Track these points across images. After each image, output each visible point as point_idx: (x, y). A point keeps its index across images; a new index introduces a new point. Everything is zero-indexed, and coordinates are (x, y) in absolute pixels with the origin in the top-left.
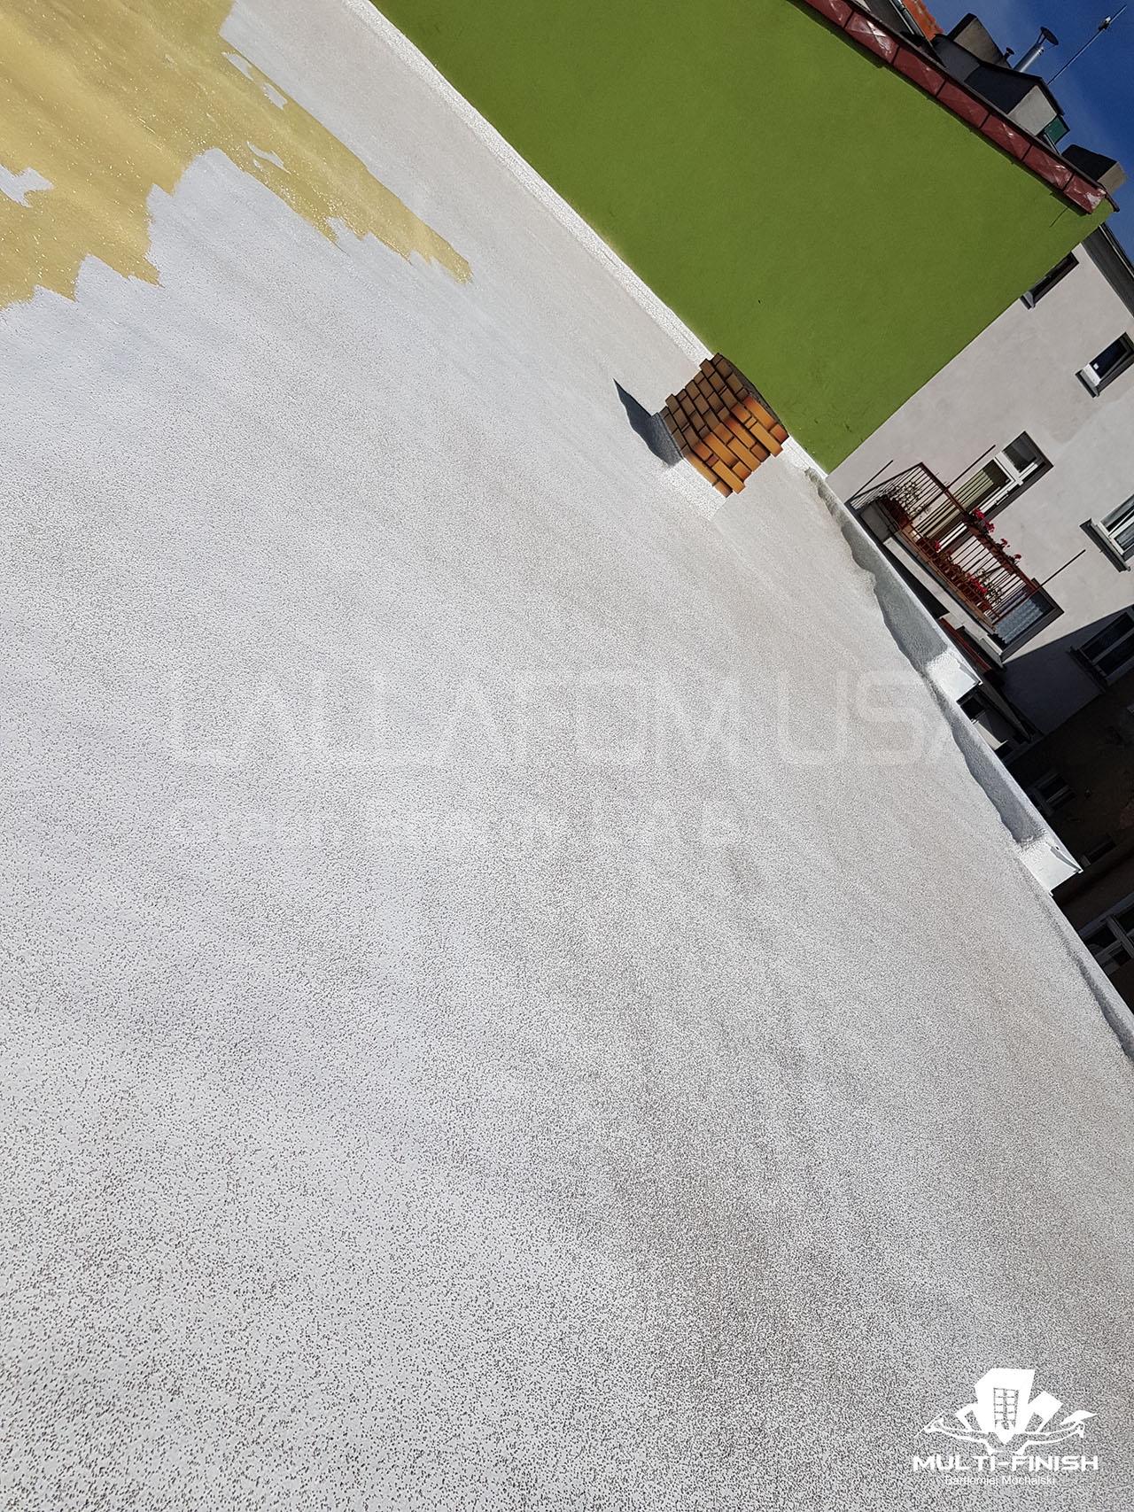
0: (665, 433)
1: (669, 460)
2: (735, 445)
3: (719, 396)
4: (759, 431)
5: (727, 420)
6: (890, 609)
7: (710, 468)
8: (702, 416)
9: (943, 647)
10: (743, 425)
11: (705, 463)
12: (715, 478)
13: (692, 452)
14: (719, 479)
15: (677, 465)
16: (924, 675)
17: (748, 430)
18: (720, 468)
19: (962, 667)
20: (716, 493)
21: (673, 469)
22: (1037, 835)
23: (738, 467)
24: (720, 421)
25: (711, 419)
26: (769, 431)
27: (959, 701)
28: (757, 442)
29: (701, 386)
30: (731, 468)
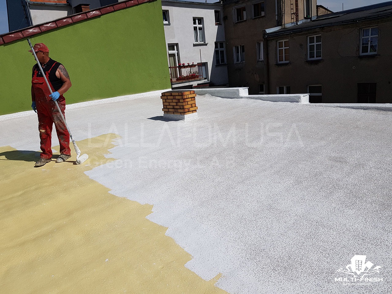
0: (171, 115)
1: (183, 119)
2: (189, 103)
3: (175, 99)
4: (190, 96)
5: (184, 101)
6: (220, 95)
7: (190, 111)
8: (176, 106)
9: (238, 90)
10: (187, 98)
11: (188, 112)
12: (192, 112)
13: (184, 113)
14: (193, 111)
15: (185, 118)
16: (242, 98)
17: (188, 98)
18: (191, 109)
19: (243, 89)
20: (195, 113)
21: (185, 119)
22: (300, 98)
23: (193, 105)
24: (183, 102)
25: (179, 104)
26: (191, 94)
27: (249, 95)
28: (191, 98)
29: (167, 101)
30: (192, 107)
